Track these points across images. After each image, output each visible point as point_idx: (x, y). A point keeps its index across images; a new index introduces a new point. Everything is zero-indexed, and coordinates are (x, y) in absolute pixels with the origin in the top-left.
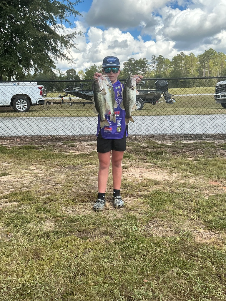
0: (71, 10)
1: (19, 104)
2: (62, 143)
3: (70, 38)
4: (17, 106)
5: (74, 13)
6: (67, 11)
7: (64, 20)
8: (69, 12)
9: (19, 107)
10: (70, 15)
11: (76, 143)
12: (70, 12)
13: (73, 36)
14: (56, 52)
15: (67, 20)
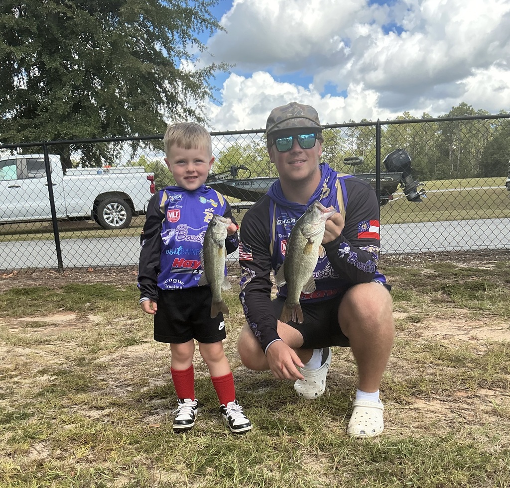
0: (204, 20)
1: (109, 212)
3: (202, 78)
4: (105, 217)
5: (209, 25)
6: (196, 22)
7: (189, 39)
8: (199, 25)
9: (111, 219)
10: (201, 31)
12: (201, 23)
13: (210, 72)
14: (176, 107)
15: (195, 40)
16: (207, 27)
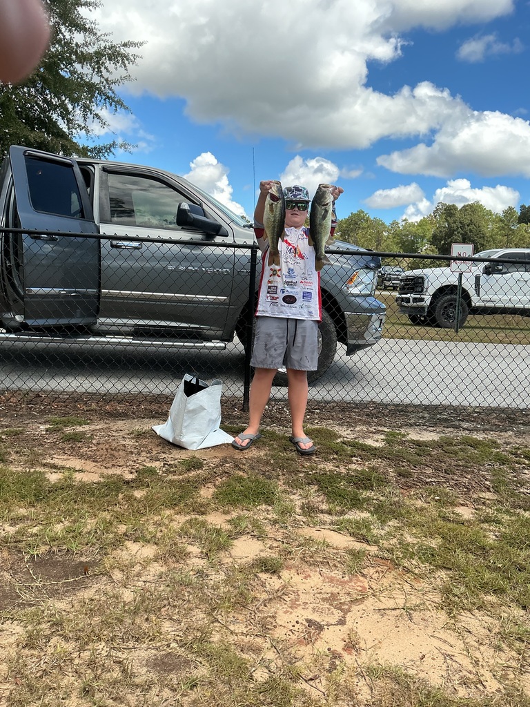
0: (108, 97)
2: (45, 423)
3: (101, 155)
5: (113, 103)
7: (91, 114)
8: (103, 101)
10: (104, 107)
11: (93, 427)
12: (105, 99)
13: (110, 149)
15: (97, 115)
16: (111, 105)
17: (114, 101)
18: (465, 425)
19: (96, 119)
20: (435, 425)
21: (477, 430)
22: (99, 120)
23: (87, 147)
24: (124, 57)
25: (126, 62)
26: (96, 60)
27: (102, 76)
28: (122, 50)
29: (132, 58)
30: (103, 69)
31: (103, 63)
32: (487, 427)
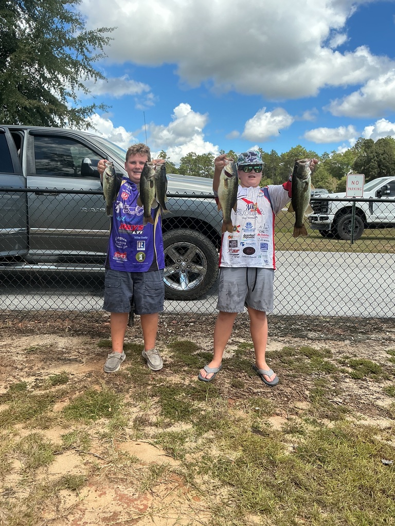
3: (85, 114)
10: (87, 78)
12: (87, 72)
13: (91, 110)
15: (81, 85)
16: (92, 76)
17: (93, 73)
18: (311, 335)
19: (80, 87)
20: (285, 335)
21: (319, 339)
22: (83, 88)
23: (75, 109)
24: (101, 39)
25: (102, 43)
26: (79, 43)
27: (84, 54)
28: (98, 35)
29: (106, 40)
30: (84, 49)
31: (84, 45)
32: (329, 336)
